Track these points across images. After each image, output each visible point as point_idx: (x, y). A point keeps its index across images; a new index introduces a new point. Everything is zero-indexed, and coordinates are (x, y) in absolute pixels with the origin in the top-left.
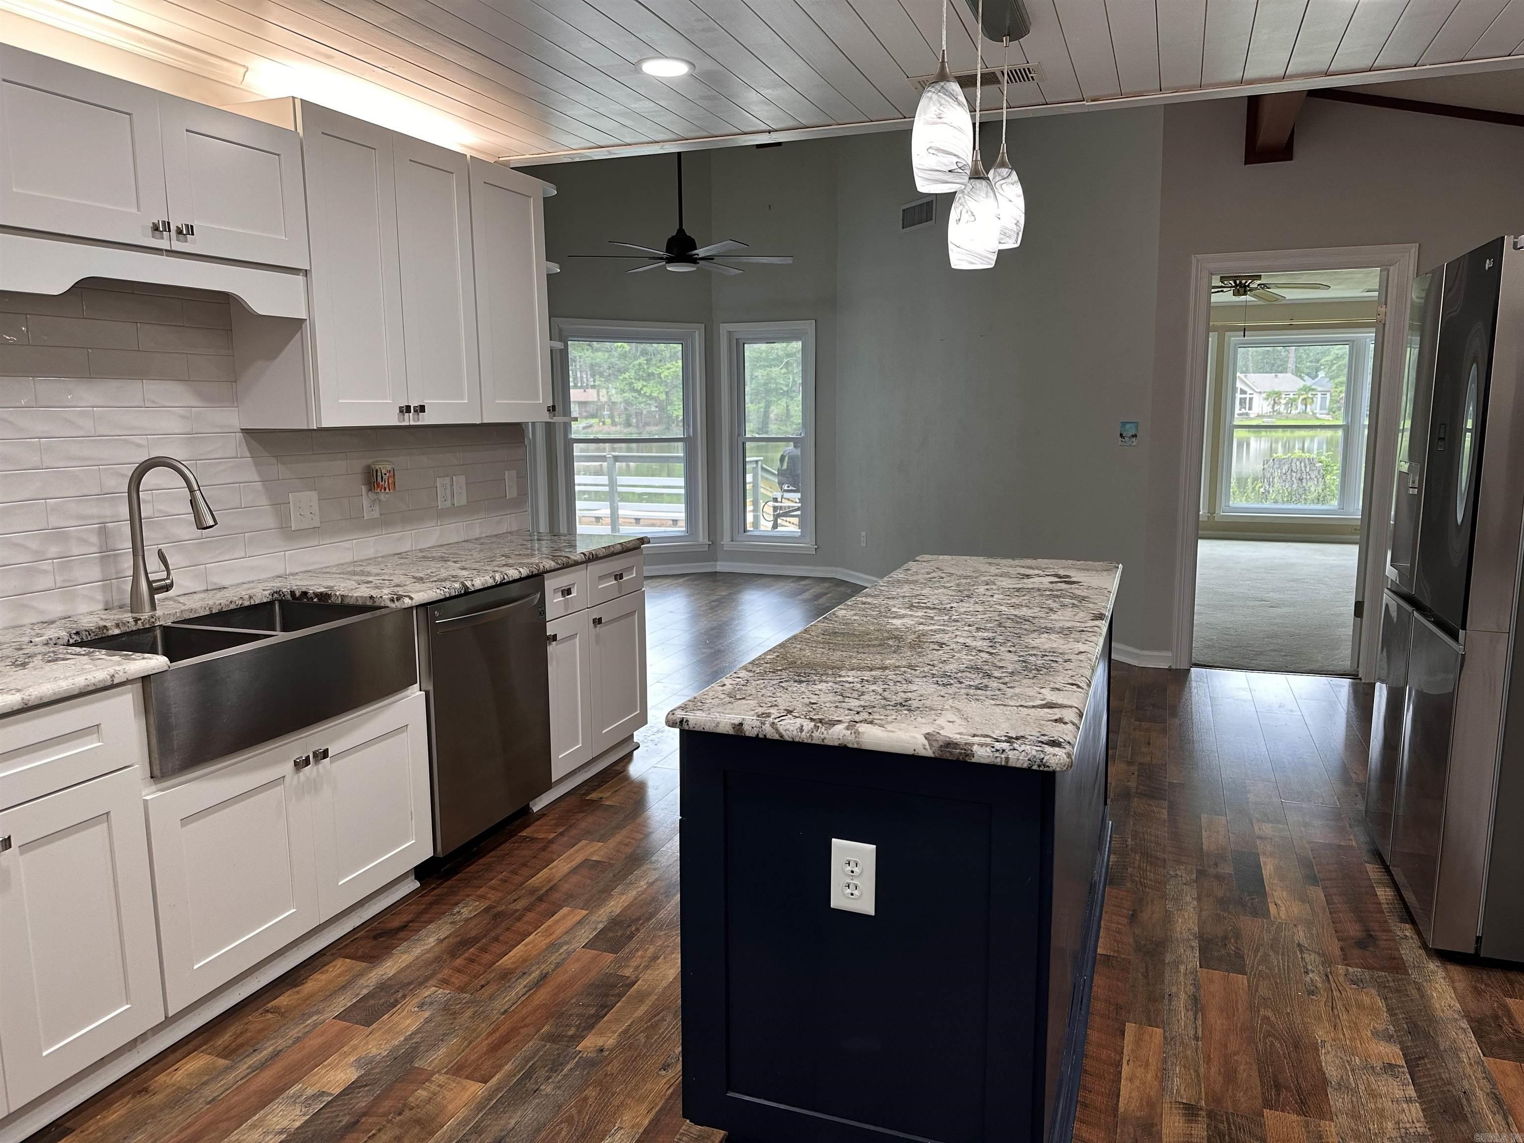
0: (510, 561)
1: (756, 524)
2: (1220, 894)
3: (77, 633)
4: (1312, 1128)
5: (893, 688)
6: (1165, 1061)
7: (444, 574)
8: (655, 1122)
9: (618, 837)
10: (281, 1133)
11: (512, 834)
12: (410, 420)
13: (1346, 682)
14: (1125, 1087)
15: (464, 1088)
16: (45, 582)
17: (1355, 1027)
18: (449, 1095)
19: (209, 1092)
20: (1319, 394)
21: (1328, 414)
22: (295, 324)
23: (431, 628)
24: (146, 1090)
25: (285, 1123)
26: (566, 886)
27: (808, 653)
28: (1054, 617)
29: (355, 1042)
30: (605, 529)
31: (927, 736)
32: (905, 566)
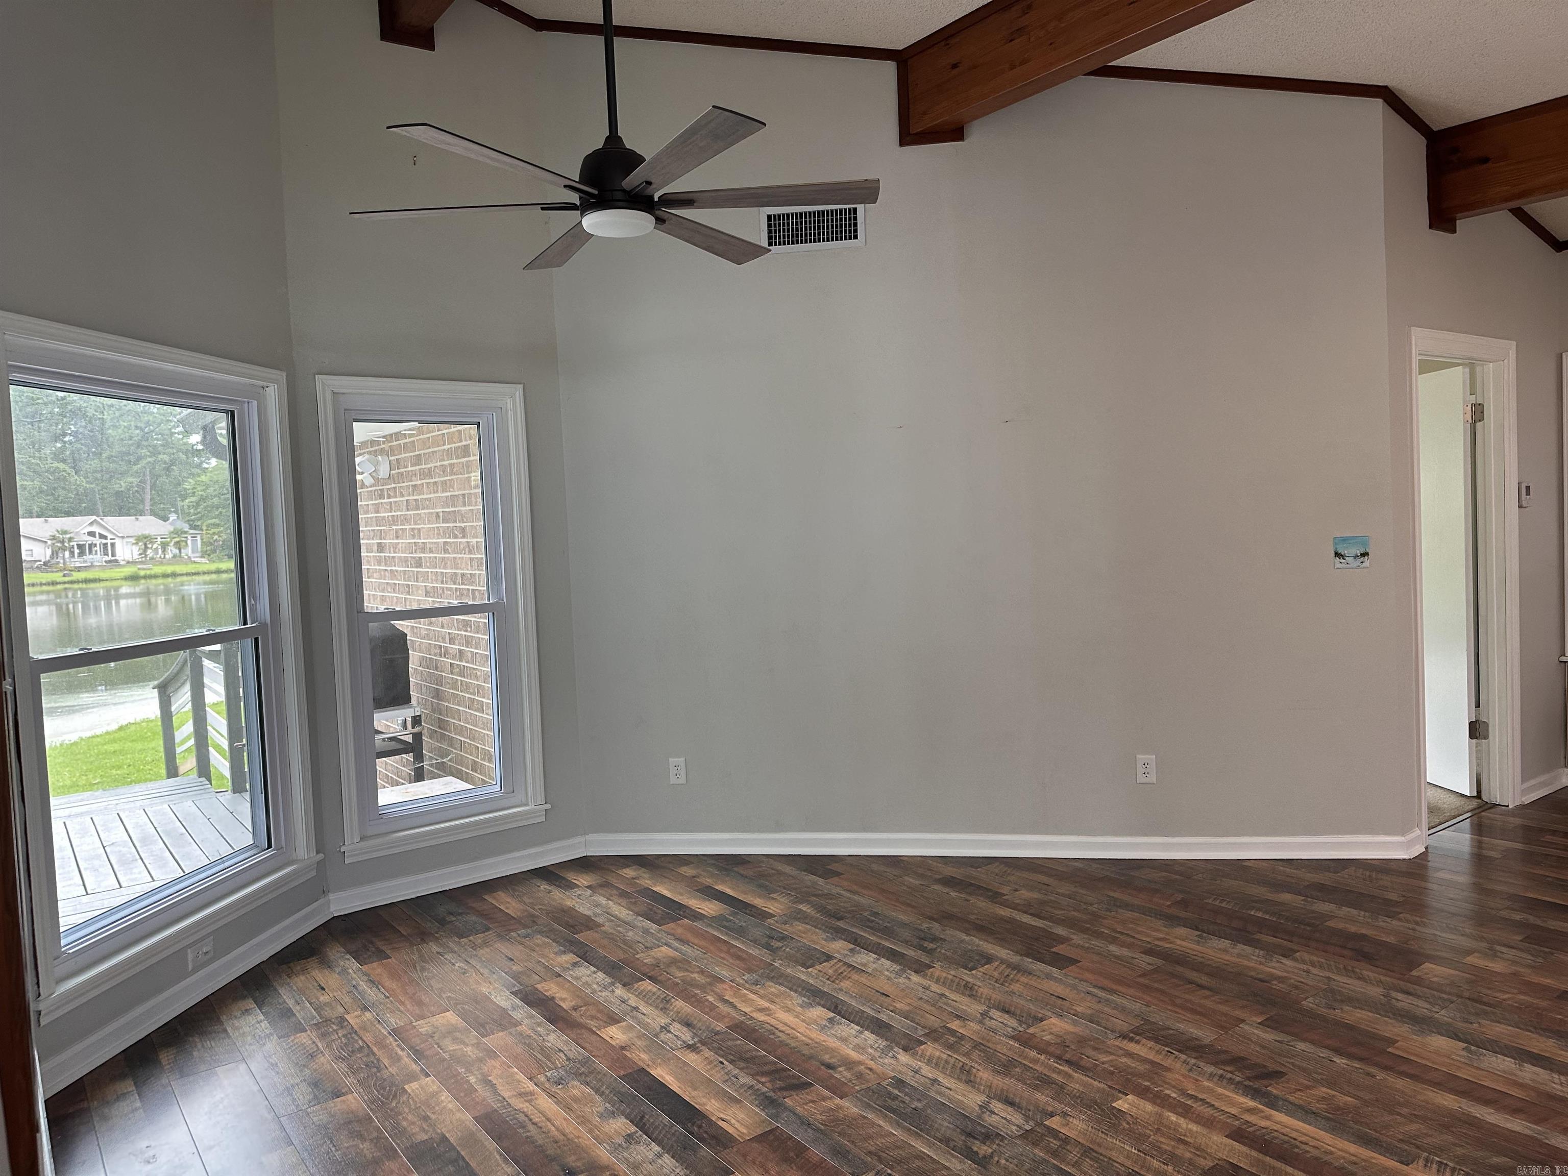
20: (189, 537)
21: (202, 557)
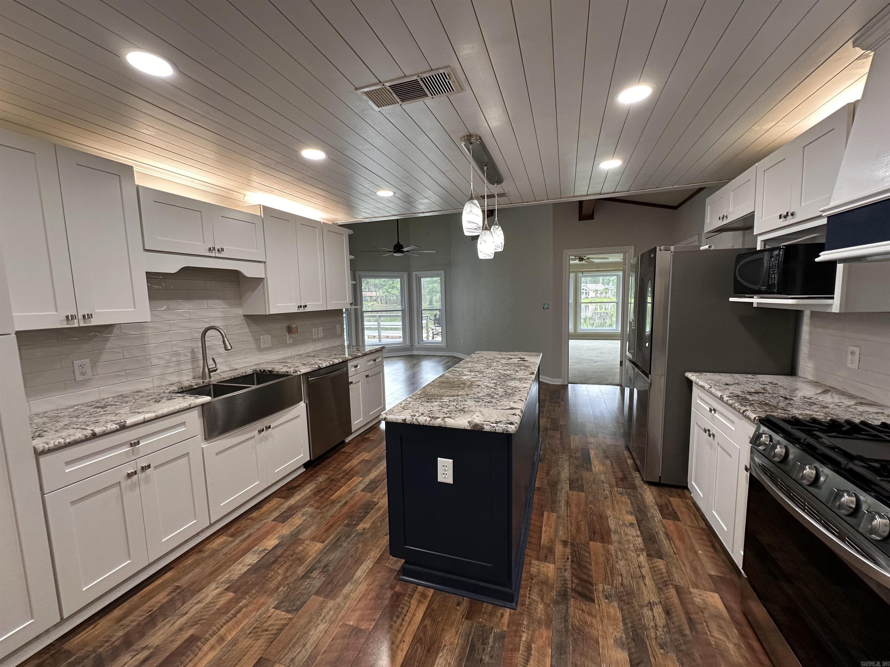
0: (336, 357)
1: (427, 337)
2: (576, 463)
3: (181, 388)
4: (606, 548)
5: (460, 404)
6: (557, 525)
7: (313, 362)
8: (381, 556)
9: (375, 451)
10: (249, 565)
11: (339, 450)
12: (302, 310)
13: (619, 387)
14: (543, 535)
15: (316, 546)
16: (172, 370)
17: (620, 510)
18: (310, 548)
19: (225, 551)
22: (262, 279)
23: (308, 382)
24: (202, 551)
25: (251, 561)
26: (356, 469)
27: (432, 390)
28: (518, 374)
29: (278, 530)
30: (376, 341)
31: (469, 422)
32: (471, 356)
